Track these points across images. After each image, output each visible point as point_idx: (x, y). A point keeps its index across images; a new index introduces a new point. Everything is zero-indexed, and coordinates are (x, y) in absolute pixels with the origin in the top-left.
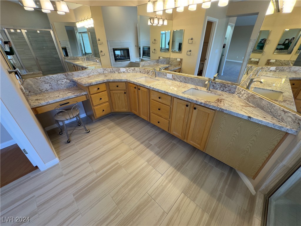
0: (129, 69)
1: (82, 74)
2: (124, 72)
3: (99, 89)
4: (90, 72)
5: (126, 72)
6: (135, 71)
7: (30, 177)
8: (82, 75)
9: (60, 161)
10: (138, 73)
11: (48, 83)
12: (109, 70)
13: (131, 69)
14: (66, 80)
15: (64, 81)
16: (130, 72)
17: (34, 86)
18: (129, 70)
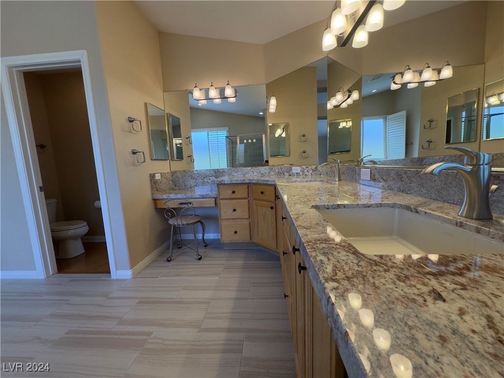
0: (307, 169)
1: (236, 172)
2: (297, 175)
3: (234, 192)
4: (247, 171)
5: (301, 174)
6: (317, 172)
7: (101, 277)
8: (235, 174)
9: (133, 278)
10: (322, 176)
11: (194, 179)
12: (277, 170)
13: (310, 168)
14: (214, 178)
15: (211, 179)
16: (308, 174)
17: (181, 180)
18: (306, 171)
